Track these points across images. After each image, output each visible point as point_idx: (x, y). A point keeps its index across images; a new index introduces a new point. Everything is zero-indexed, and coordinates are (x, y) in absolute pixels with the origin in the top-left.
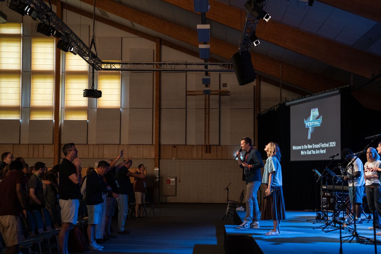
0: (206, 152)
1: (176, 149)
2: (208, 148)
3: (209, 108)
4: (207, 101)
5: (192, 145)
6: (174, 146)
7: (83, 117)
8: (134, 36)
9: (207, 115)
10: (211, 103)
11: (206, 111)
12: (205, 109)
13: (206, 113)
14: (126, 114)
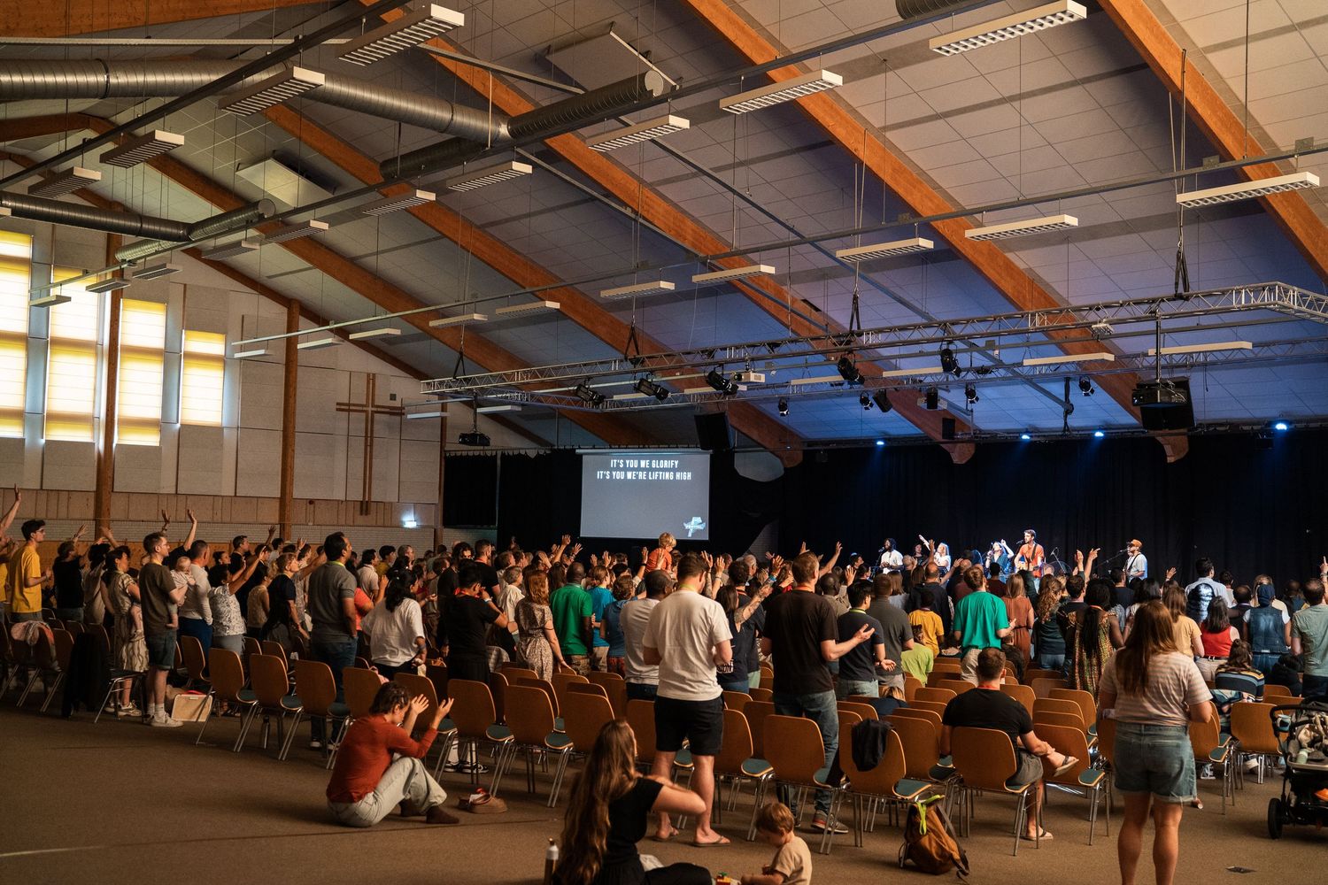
0: (361, 514)
1: (312, 506)
2: (365, 507)
3: (372, 437)
4: (370, 422)
5: (338, 501)
6: (311, 502)
7: (151, 439)
8: (249, 290)
9: (369, 448)
10: (376, 427)
11: (366, 440)
12: (366, 437)
13: (366, 446)
14: (230, 437)
